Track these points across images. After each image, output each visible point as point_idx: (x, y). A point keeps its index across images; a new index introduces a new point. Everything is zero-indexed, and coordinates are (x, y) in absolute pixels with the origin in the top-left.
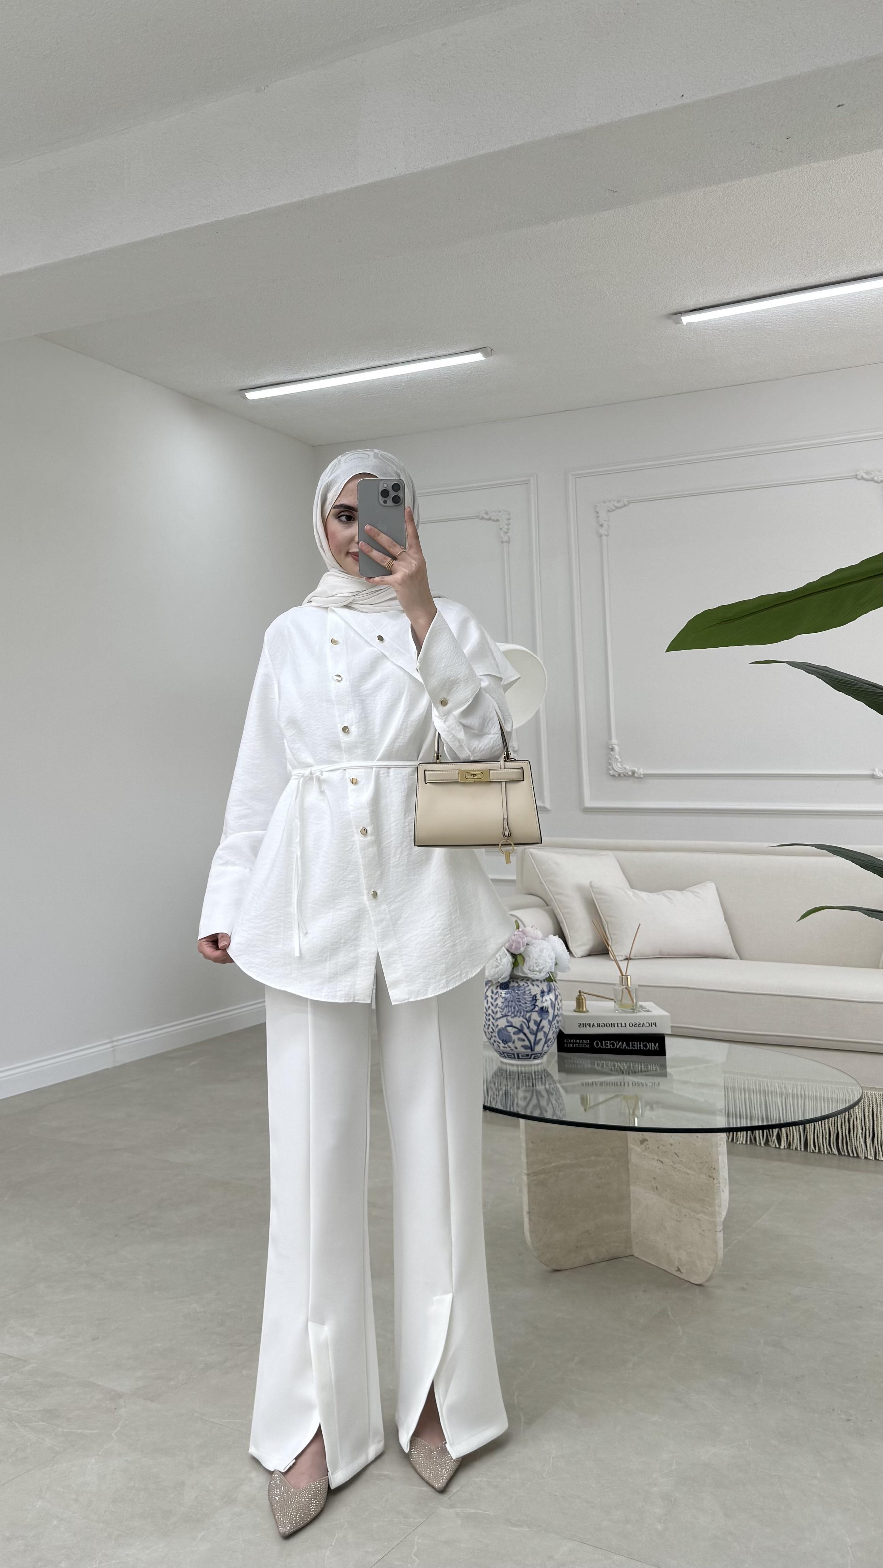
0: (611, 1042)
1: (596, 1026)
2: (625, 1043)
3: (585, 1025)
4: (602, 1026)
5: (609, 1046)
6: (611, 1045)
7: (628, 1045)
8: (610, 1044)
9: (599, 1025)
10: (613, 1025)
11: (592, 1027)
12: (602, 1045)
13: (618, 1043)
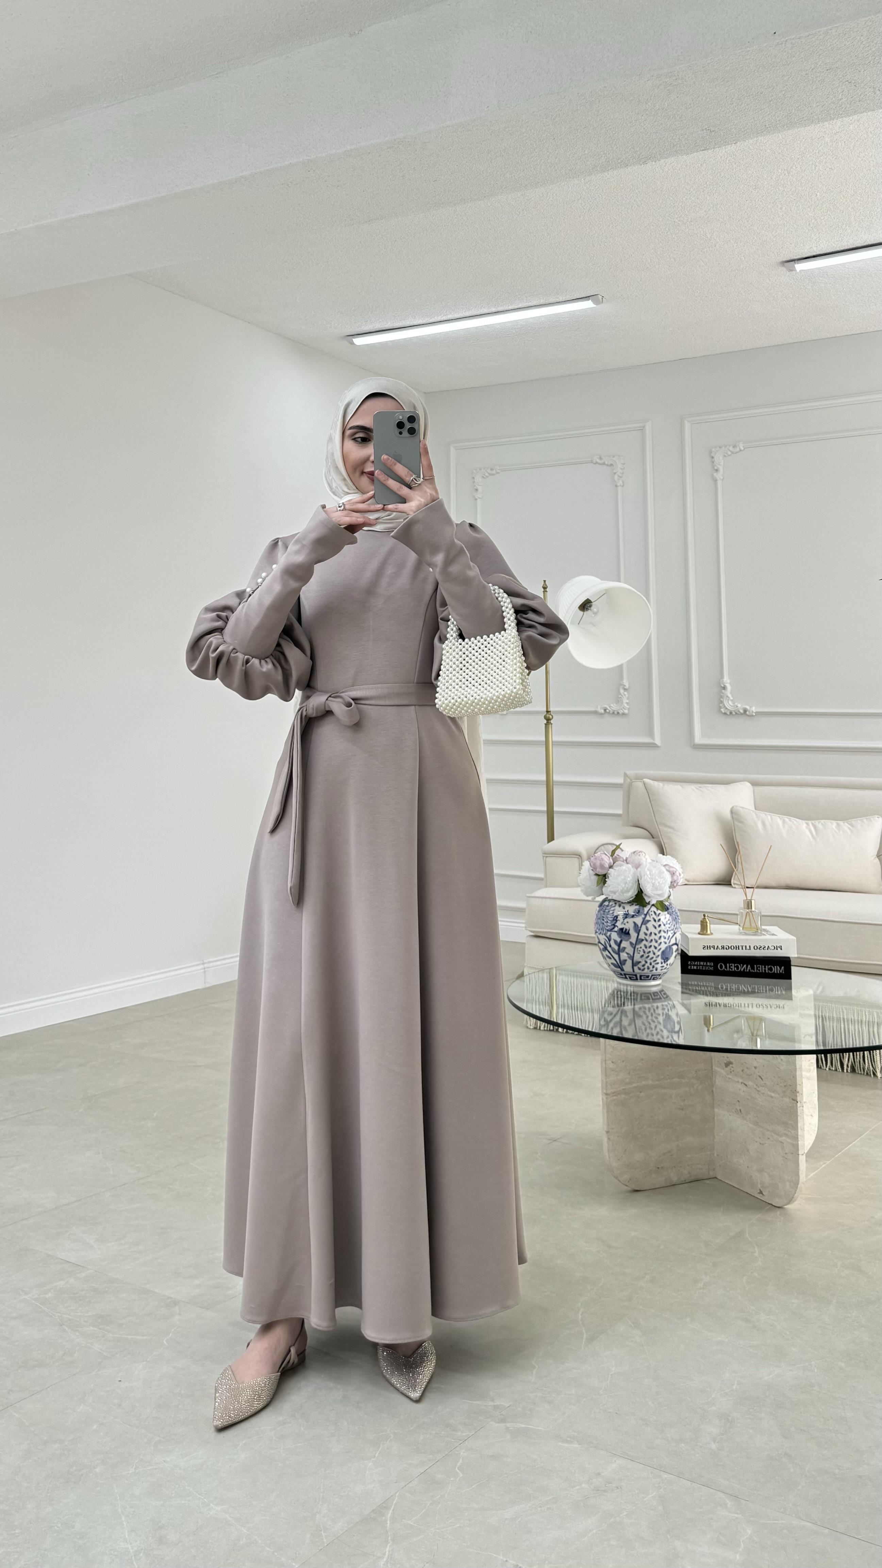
0: (736, 965)
2: (749, 966)
3: (709, 947)
4: (726, 948)
6: (736, 968)
7: (753, 968)
8: (735, 967)
9: (723, 948)
10: (737, 948)
11: (717, 949)
12: (726, 967)
13: (743, 966)
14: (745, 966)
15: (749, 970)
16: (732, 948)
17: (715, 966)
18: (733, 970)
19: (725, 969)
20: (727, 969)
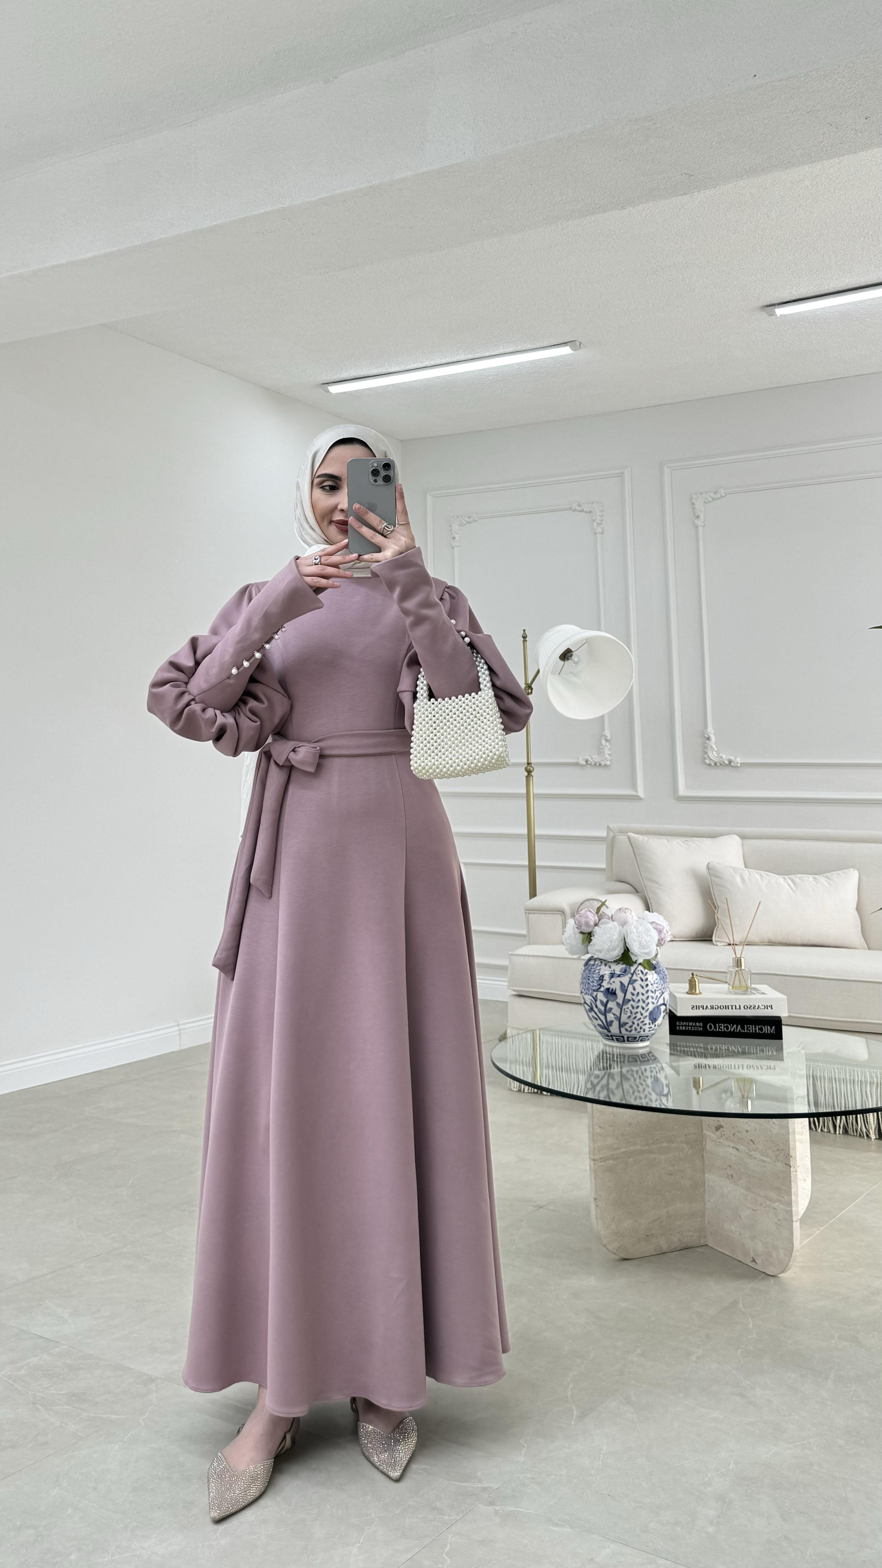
0: (725, 1025)
2: (739, 1026)
3: (698, 1007)
4: (716, 1008)
6: (725, 1029)
7: (743, 1028)
8: (724, 1027)
9: (712, 1008)
10: (727, 1007)
11: (706, 1009)
12: (715, 1027)
13: (733, 1026)
14: (735, 1026)
15: (740, 1030)
16: (722, 1007)
17: (705, 1027)
18: (723, 1030)
19: (715, 1030)
20: (716, 1029)
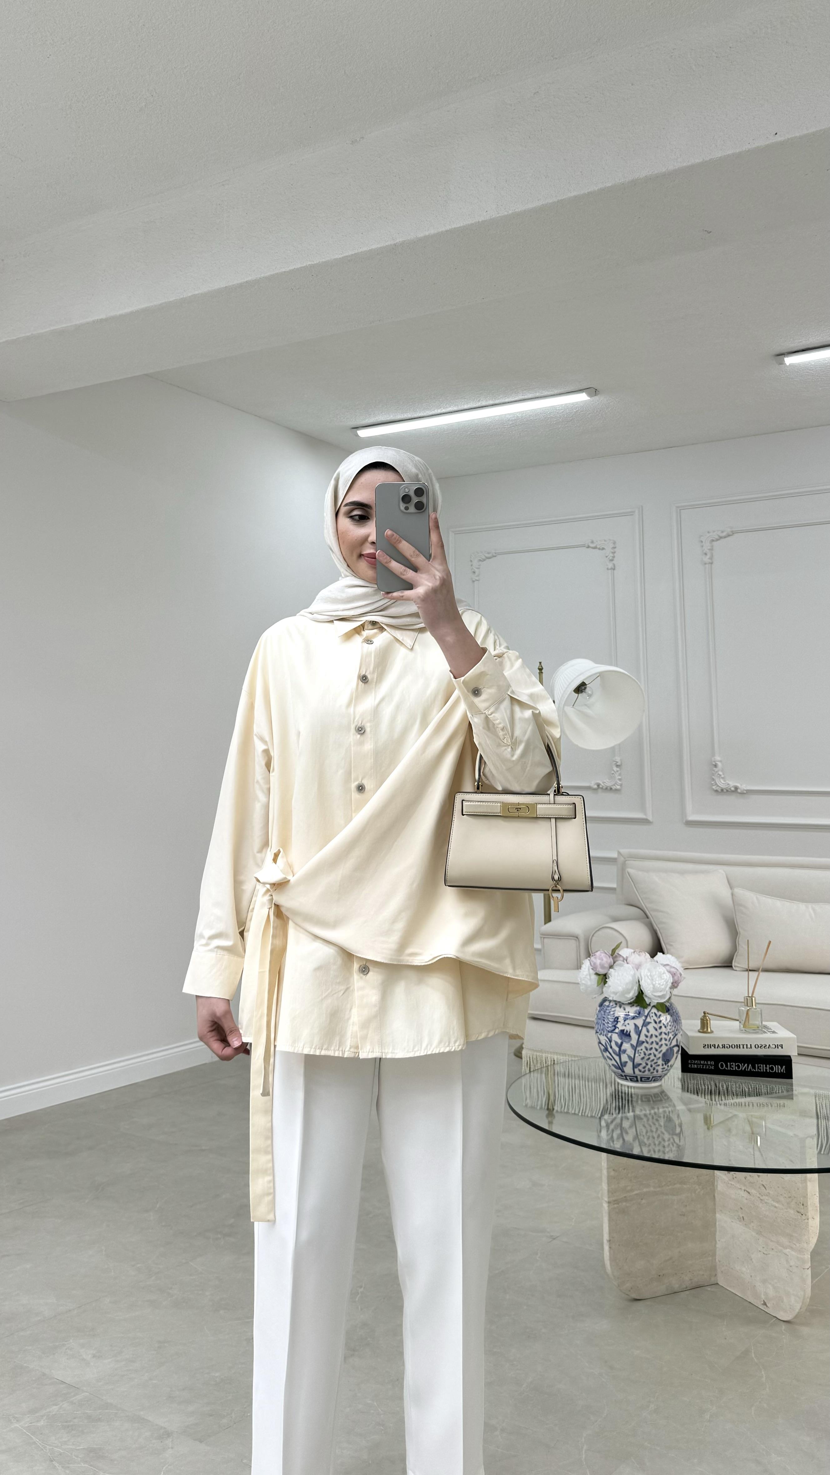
0: (736, 1064)
1: (721, 1047)
2: (750, 1065)
3: (709, 1046)
4: (727, 1047)
5: (735, 1068)
7: (754, 1067)
8: (735, 1066)
9: (724, 1046)
10: (738, 1046)
11: (718, 1048)
12: (727, 1066)
13: (744, 1065)
15: (750, 1069)
16: (733, 1046)
17: (716, 1065)
19: (726, 1069)
